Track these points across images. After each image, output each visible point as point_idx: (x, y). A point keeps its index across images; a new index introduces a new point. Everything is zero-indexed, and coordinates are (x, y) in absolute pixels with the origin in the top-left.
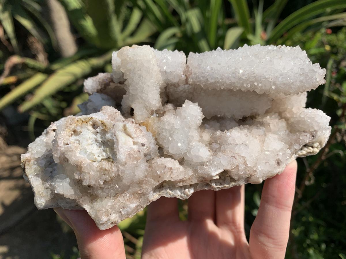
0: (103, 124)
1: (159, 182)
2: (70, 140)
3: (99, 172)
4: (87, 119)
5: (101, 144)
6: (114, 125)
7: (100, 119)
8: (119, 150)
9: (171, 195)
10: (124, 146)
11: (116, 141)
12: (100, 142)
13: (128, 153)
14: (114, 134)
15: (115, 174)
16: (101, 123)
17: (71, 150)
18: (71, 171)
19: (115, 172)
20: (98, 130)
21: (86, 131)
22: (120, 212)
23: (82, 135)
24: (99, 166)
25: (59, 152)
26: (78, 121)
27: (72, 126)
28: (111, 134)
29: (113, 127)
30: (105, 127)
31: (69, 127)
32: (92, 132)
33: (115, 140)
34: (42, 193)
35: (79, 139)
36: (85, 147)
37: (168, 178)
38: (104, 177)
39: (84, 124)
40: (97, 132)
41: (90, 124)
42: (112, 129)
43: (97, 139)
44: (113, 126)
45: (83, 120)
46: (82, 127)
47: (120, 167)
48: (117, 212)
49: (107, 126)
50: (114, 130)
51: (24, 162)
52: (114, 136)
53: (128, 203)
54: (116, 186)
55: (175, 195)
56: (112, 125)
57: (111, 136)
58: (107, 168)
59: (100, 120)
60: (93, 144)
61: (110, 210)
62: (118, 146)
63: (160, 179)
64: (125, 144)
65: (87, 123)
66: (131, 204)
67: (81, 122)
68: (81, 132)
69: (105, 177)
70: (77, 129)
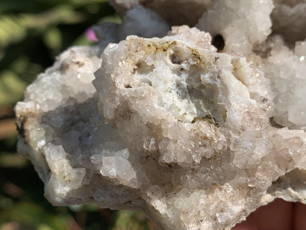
0: (196, 56)
1: (287, 170)
2: (133, 80)
3: (194, 141)
4: (166, 44)
5: (186, 92)
6: (218, 58)
7: (190, 46)
8: (229, 103)
9: (292, 197)
10: (238, 97)
11: (221, 88)
12: (184, 89)
13: (247, 110)
14: (217, 75)
15: (224, 147)
16: (191, 53)
17: (143, 95)
18: (138, 135)
19: (223, 143)
20: (184, 65)
21: (162, 65)
22: (216, 219)
23: (156, 72)
24: (194, 130)
25: (117, 99)
26: (149, 46)
27: (139, 54)
28: (212, 75)
29: (215, 63)
30: (199, 62)
31: (133, 56)
32: (172, 68)
33: (219, 85)
34: (69, 174)
35: (149, 79)
36: (161, 94)
37: (302, 165)
38: (204, 150)
39: (160, 53)
40: (182, 69)
41: (170, 53)
42: (213, 65)
43: (182, 82)
44: (216, 60)
45: (158, 45)
46: (155, 59)
47: (232, 134)
48: (211, 217)
49: (204, 60)
50: (217, 68)
51: (21, 116)
52: (217, 79)
53: (230, 204)
54: (218, 169)
55: (300, 197)
56: (213, 58)
57: (211, 78)
58: (208, 135)
59: (189, 48)
60: (172, 91)
61: (202, 212)
62: (227, 97)
63: (291, 165)
64: (239, 94)
65: (165, 50)
66: (233, 205)
67: (154, 48)
68: (153, 67)
69: (206, 151)
70: (146, 61)
